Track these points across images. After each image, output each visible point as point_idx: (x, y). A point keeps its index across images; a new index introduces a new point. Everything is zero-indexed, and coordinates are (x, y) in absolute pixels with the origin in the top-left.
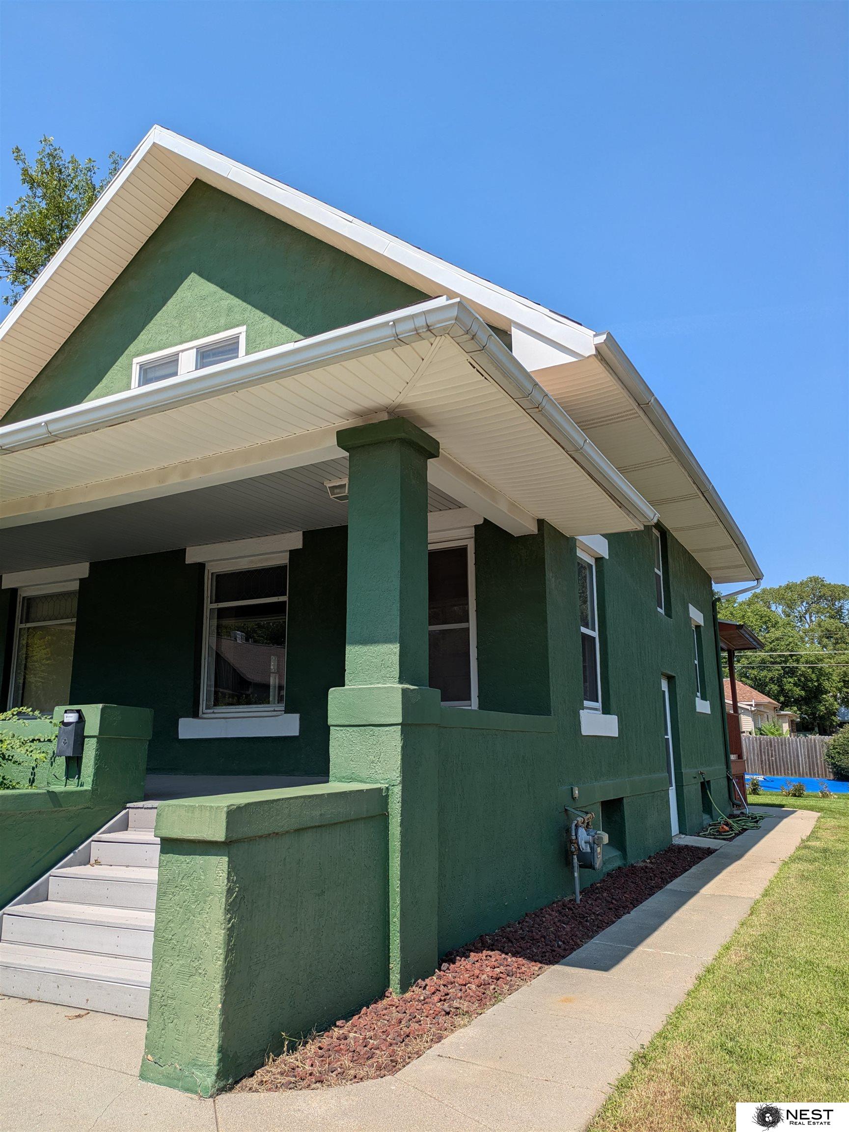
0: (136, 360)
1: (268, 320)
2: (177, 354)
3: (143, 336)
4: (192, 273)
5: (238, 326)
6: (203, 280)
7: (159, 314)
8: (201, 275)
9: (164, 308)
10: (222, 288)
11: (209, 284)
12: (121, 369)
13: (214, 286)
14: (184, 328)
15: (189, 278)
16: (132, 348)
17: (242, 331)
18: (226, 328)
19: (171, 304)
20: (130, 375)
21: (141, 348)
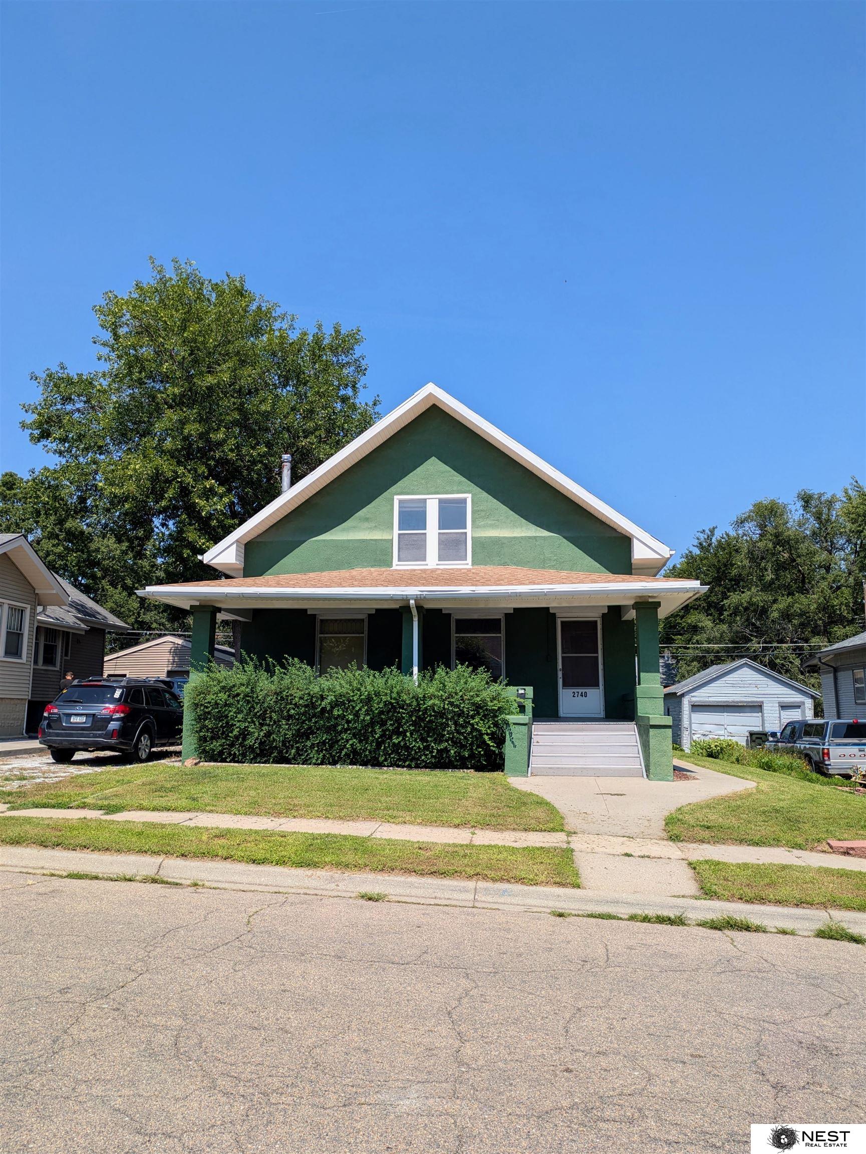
0: (397, 498)
1: (485, 494)
2: (425, 500)
3: (400, 484)
4: (433, 457)
5: (465, 493)
6: (440, 463)
7: (411, 474)
8: (440, 460)
9: (414, 471)
10: (454, 470)
11: (445, 465)
12: (387, 499)
13: (447, 468)
14: (429, 486)
15: (431, 458)
16: (393, 489)
17: (469, 497)
18: (458, 493)
19: (419, 470)
20: (392, 505)
21: (399, 490)
